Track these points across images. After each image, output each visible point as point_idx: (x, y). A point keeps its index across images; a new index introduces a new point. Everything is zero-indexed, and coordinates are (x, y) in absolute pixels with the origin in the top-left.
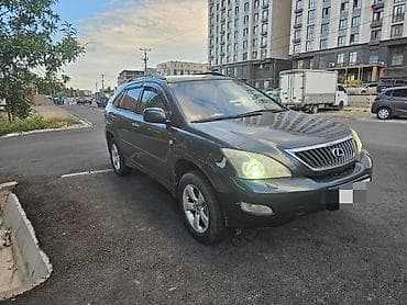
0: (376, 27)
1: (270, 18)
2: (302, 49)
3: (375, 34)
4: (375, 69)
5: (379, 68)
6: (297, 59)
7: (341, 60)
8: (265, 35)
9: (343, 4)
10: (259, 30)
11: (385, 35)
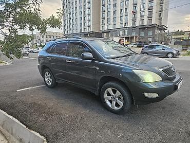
0: (134, 20)
1: (91, 13)
2: (106, 28)
3: (134, 23)
4: (135, 37)
5: (136, 37)
6: (104, 32)
7: (121, 33)
8: (89, 21)
9: (121, 10)
10: (87, 19)
11: (138, 24)
